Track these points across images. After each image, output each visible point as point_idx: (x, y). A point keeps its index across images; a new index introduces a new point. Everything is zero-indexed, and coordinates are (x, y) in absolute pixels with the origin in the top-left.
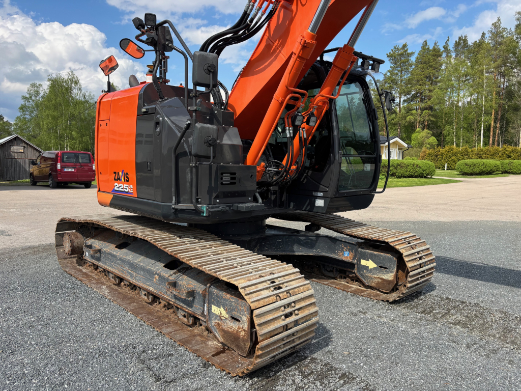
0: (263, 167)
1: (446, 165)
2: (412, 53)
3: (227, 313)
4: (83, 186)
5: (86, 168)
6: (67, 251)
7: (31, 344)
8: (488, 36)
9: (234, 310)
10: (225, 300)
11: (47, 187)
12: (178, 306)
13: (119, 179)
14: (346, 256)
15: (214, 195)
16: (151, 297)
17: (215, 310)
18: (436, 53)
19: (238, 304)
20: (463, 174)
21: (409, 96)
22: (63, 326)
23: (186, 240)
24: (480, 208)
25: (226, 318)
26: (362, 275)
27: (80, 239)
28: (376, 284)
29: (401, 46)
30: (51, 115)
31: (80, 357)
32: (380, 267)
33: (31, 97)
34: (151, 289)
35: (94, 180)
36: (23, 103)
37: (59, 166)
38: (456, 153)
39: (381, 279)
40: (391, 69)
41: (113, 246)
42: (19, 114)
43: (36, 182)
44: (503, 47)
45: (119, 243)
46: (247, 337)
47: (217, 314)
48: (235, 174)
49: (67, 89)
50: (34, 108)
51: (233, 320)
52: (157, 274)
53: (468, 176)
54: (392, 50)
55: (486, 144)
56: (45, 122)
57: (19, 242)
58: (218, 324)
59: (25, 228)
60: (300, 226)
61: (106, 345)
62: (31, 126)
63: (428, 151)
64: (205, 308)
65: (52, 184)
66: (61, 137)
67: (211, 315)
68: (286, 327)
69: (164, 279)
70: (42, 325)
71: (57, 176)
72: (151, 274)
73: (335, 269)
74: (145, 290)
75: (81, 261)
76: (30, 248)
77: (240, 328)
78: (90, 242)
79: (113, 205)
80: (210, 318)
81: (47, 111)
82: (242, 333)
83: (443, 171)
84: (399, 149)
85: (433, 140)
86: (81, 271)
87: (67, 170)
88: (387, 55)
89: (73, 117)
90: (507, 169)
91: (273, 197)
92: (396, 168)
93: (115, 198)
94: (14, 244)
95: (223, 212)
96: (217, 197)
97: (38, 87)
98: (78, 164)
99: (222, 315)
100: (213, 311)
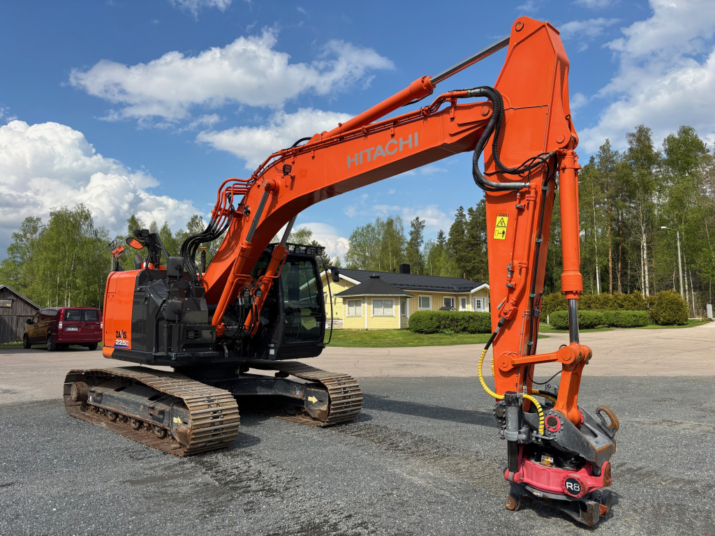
0: (223, 326)
3: (181, 420)
4: (88, 348)
5: (92, 327)
6: (73, 399)
8: (597, 160)
9: (184, 417)
10: (181, 412)
11: (45, 349)
12: (155, 425)
13: (120, 337)
14: (298, 394)
15: (182, 346)
16: (138, 424)
17: (175, 420)
19: (187, 413)
20: (558, 329)
23: (163, 378)
25: (180, 424)
26: (310, 409)
27: (84, 387)
28: (318, 415)
30: (49, 258)
32: (318, 401)
33: (25, 235)
34: (138, 416)
35: (100, 341)
36: (14, 242)
37: (61, 325)
38: (562, 302)
39: (320, 410)
41: (112, 390)
42: (7, 256)
43: (31, 343)
44: (614, 174)
45: (117, 388)
46: (191, 433)
47: (176, 423)
48: (198, 331)
49: (74, 226)
50: (28, 249)
51: (184, 424)
52: (142, 404)
53: (563, 331)
55: (604, 290)
56: (42, 266)
57: (27, 398)
58: (177, 430)
59: (29, 388)
60: (271, 373)
62: (22, 270)
64: (170, 420)
65: (51, 346)
66: (60, 286)
67: (173, 425)
68: (213, 424)
69: (147, 407)
71: (57, 337)
72: (138, 405)
73: (293, 407)
74: (134, 418)
75: (85, 406)
76: (37, 402)
77: (188, 428)
78: (93, 389)
79: (114, 356)
80: (173, 427)
81: (45, 253)
82: (189, 431)
86: (84, 414)
87: (69, 329)
89: (79, 260)
90: (614, 321)
91: (238, 349)
92: (468, 321)
93: (116, 351)
95: (189, 358)
96: (184, 347)
97: (35, 222)
98: (83, 322)
99: (179, 422)
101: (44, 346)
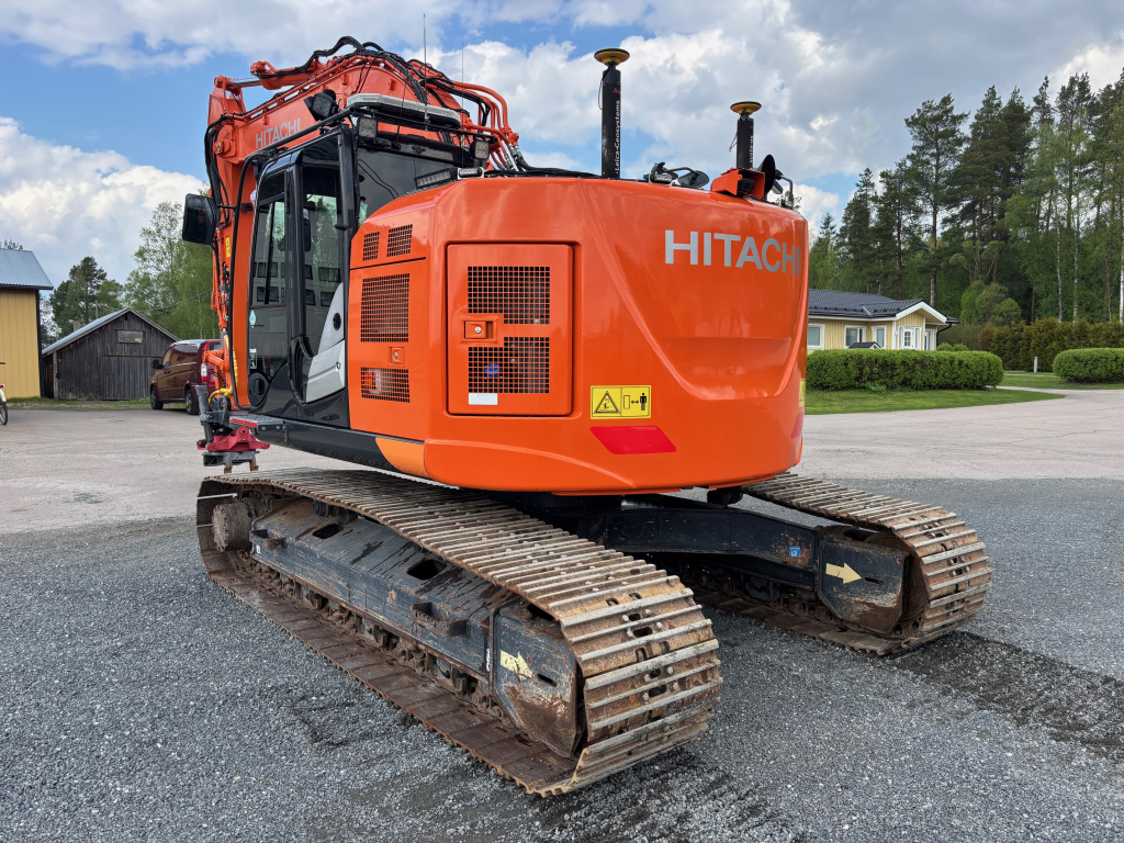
1: (1036, 361)
2: (962, 117)
3: (530, 668)
7: (110, 681)
9: (544, 660)
10: (527, 639)
12: (435, 654)
14: (796, 555)
16: (382, 636)
17: (508, 661)
18: (1017, 114)
19: (551, 649)
20: (1070, 381)
21: (956, 211)
22: (171, 655)
24: (1079, 454)
25: (528, 678)
26: (829, 597)
28: (860, 616)
29: (937, 102)
31: (192, 703)
32: (867, 579)
33: (159, 231)
34: (382, 618)
36: (143, 243)
37: (204, 370)
38: (1060, 334)
39: (869, 604)
40: (915, 152)
42: (135, 266)
43: (161, 403)
45: (320, 526)
46: (571, 718)
47: (511, 669)
50: (165, 253)
51: (543, 683)
52: (393, 588)
53: (1082, 386)
54: (919, 110)
57: (114, 514)
58: (513, 689)
59: (129, 489)
61: (239, 686)
62: (159, 289)
63: (996, 330)
64: (488, 656)
65: (192, 406)
67: (500, 673)
69: (408, 598)
70: (134, 653)
72: (382, 586)
73: (771, 584)
74: (370, 621)
76: (133, 524)
77: (556, 699)
78: (264, 523)
80: (496, 678)
82: (561, 709)
83: (1029, 375)
84: (927, 326)
85: (1010, 304)
88: (907, 120)
92: (911, 369)
94: (104, 518)
97: (173, 210)
99: (521, 672)
100: (502, 663)
101: (181, 406)
